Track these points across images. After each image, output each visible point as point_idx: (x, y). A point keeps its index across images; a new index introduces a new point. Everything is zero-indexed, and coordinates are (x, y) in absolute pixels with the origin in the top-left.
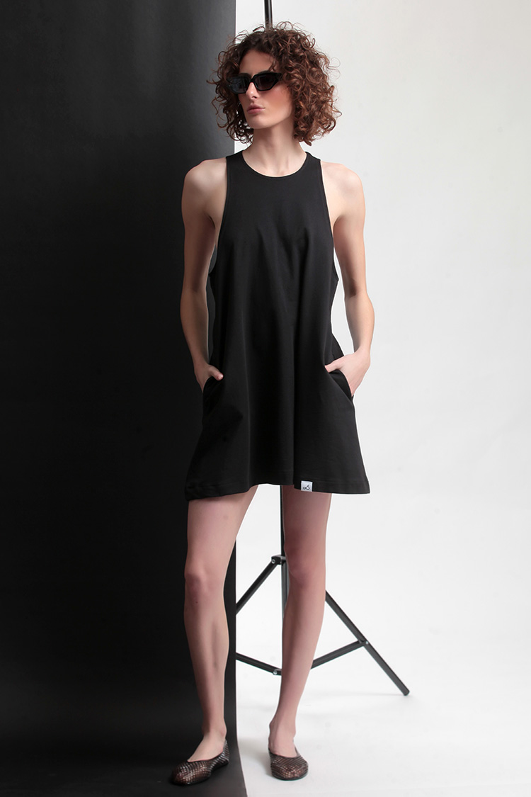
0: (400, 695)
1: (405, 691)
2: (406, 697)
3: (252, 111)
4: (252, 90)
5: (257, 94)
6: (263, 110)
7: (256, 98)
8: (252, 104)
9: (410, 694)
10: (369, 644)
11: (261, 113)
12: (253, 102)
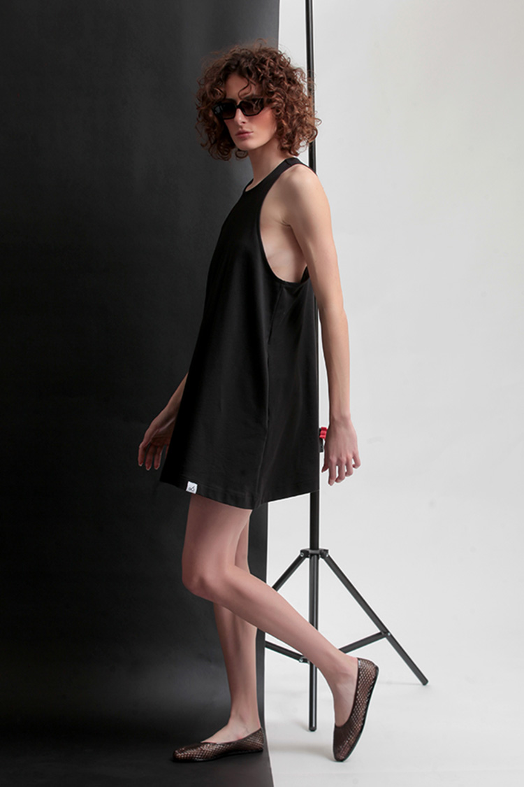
0: (419, 684)
1: (424, 681)
2: (424, 687)
3: (242, 135)
4: (240, 116)
5: (245, 120)
6: (251, 134)
7: (244, 123)
8: (240, 129)
9: (428, 684)
10: (391, 635)
11: (250, 137)
12: (241, 127)
